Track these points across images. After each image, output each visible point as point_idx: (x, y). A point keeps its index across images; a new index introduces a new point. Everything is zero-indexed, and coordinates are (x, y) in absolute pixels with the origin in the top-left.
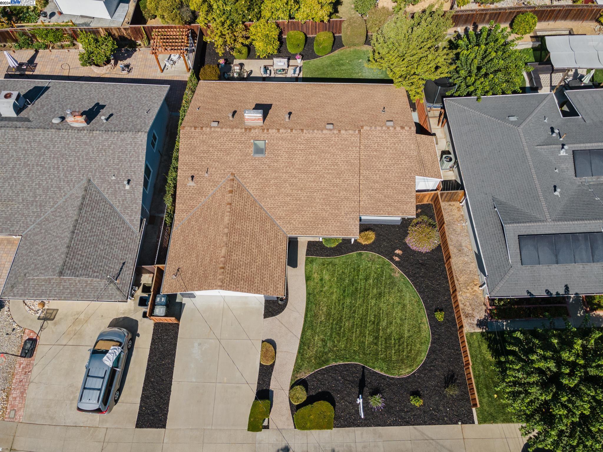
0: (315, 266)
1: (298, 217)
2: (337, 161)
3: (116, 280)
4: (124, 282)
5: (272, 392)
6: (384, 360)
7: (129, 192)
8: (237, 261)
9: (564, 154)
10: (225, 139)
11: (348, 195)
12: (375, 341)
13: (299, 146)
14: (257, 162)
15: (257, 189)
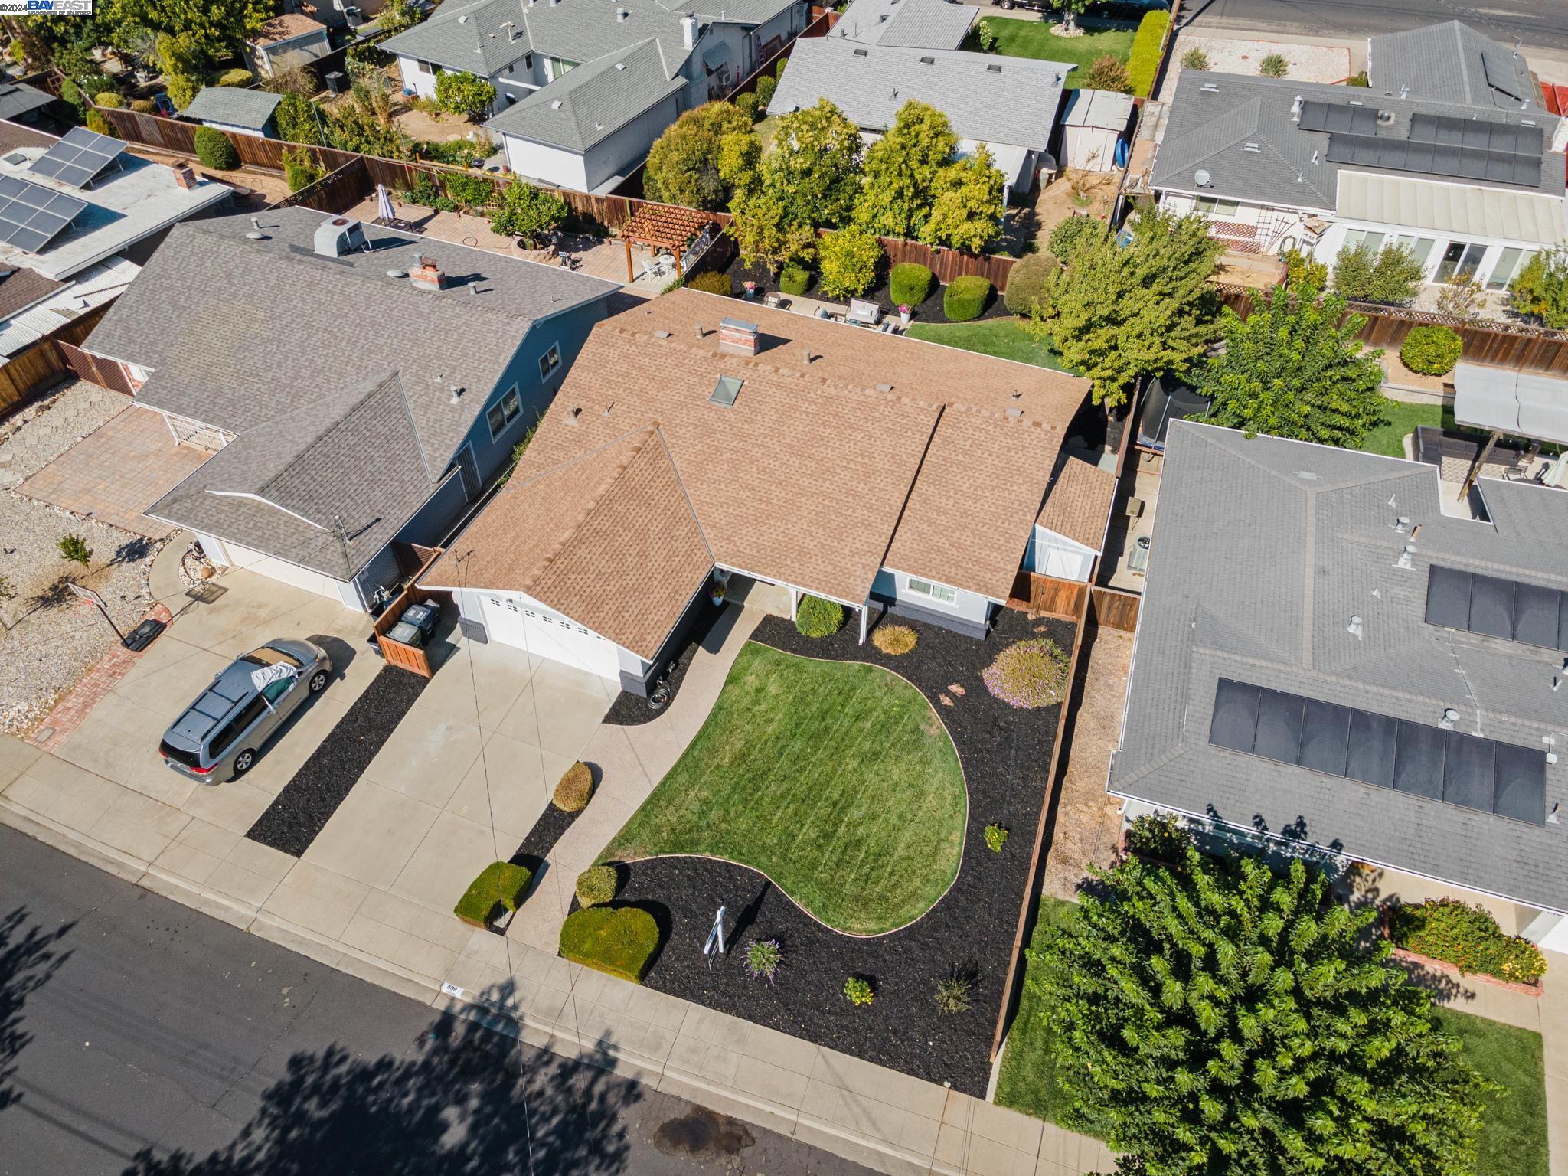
0: (758, 663)
1: (751, 534)
2: (872, 450)
3: (350, 539)
4: (363, 549)
5: (548, 866)
6: (822, 886)
7: (453, 409)
8: (585, 562)
9: (1408, 567)
10: (669, 361)
11: (872, 519)
12: (821, 841)
13: (807, 405)
14: (712, 414)
15: (690, 462)
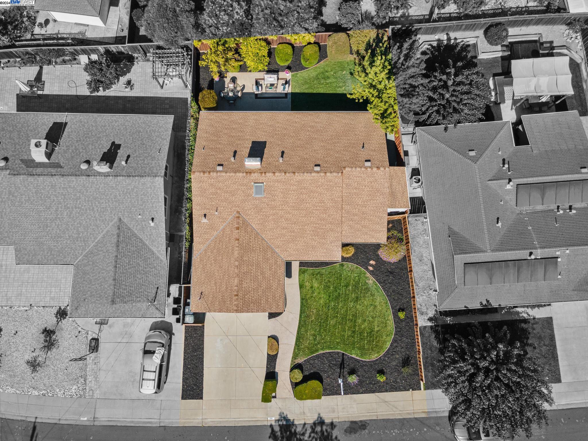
1: (293, 246)
2: (323, 199)
3: (154, 302)
5: (277, 373)
6: (359, 349)
7: (154, 228)
9: (510, 187)
12: (353, 335)
13: (292, 187)
14: (258, 201)
15: (259, 224)
